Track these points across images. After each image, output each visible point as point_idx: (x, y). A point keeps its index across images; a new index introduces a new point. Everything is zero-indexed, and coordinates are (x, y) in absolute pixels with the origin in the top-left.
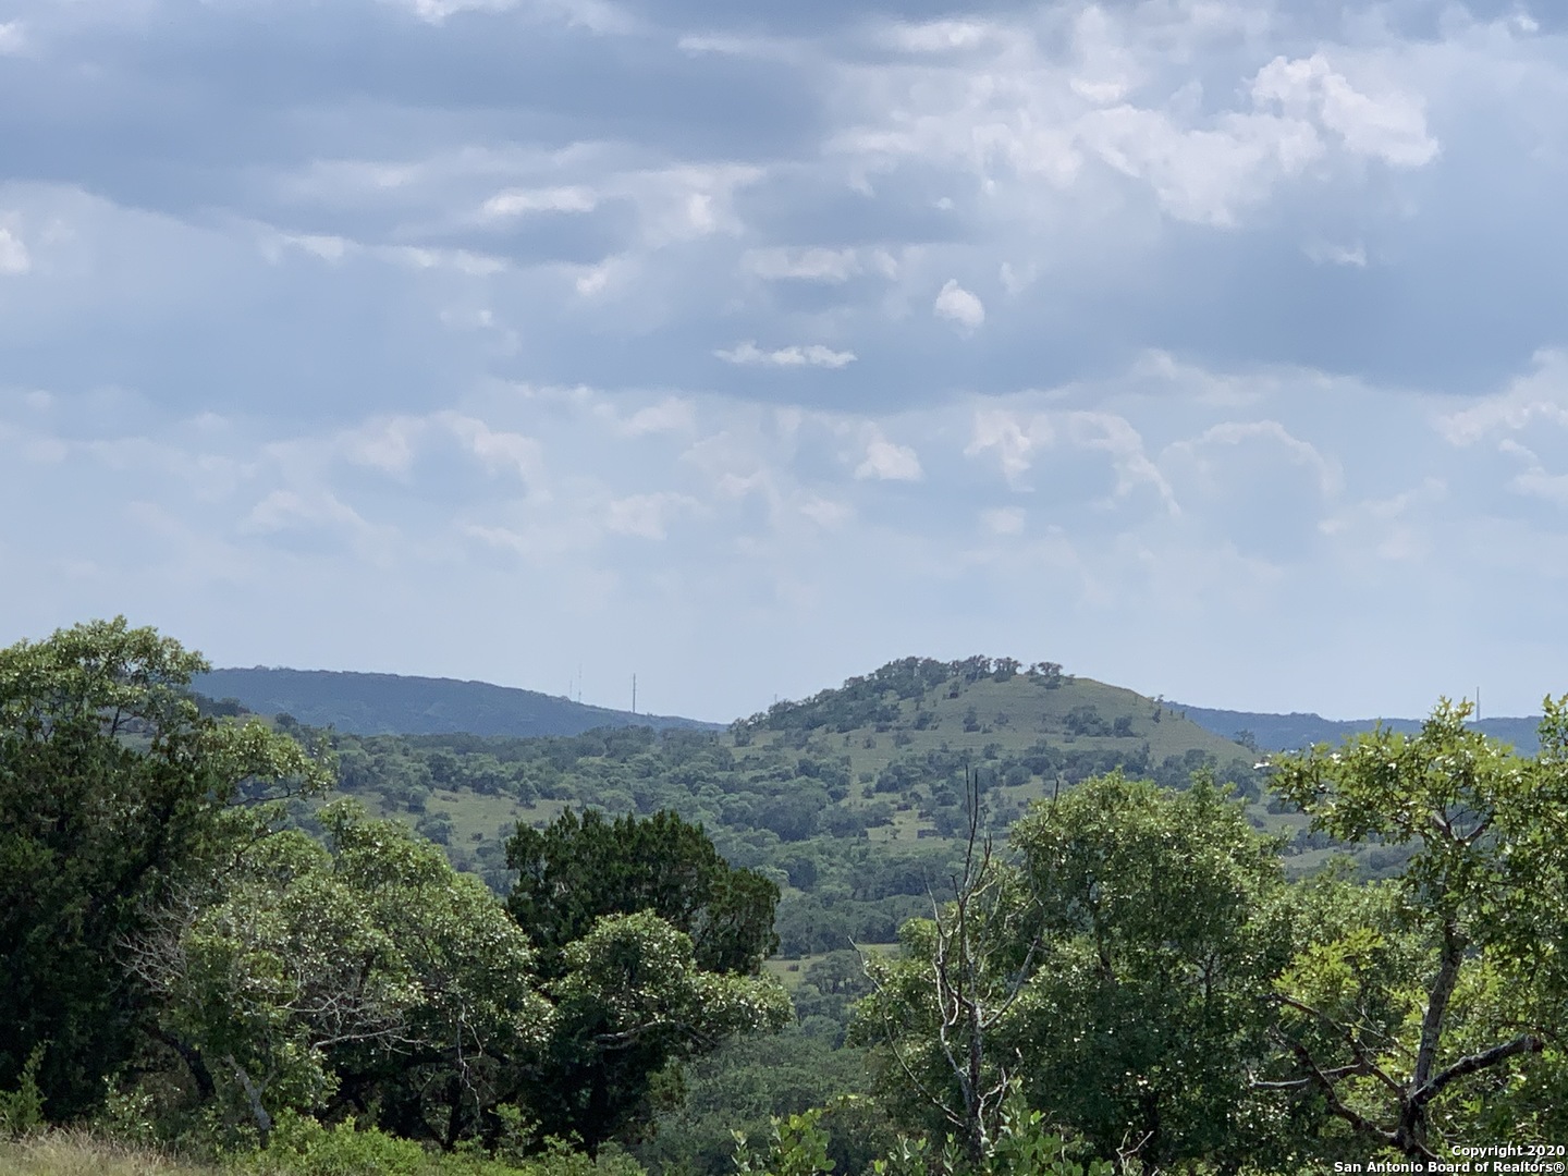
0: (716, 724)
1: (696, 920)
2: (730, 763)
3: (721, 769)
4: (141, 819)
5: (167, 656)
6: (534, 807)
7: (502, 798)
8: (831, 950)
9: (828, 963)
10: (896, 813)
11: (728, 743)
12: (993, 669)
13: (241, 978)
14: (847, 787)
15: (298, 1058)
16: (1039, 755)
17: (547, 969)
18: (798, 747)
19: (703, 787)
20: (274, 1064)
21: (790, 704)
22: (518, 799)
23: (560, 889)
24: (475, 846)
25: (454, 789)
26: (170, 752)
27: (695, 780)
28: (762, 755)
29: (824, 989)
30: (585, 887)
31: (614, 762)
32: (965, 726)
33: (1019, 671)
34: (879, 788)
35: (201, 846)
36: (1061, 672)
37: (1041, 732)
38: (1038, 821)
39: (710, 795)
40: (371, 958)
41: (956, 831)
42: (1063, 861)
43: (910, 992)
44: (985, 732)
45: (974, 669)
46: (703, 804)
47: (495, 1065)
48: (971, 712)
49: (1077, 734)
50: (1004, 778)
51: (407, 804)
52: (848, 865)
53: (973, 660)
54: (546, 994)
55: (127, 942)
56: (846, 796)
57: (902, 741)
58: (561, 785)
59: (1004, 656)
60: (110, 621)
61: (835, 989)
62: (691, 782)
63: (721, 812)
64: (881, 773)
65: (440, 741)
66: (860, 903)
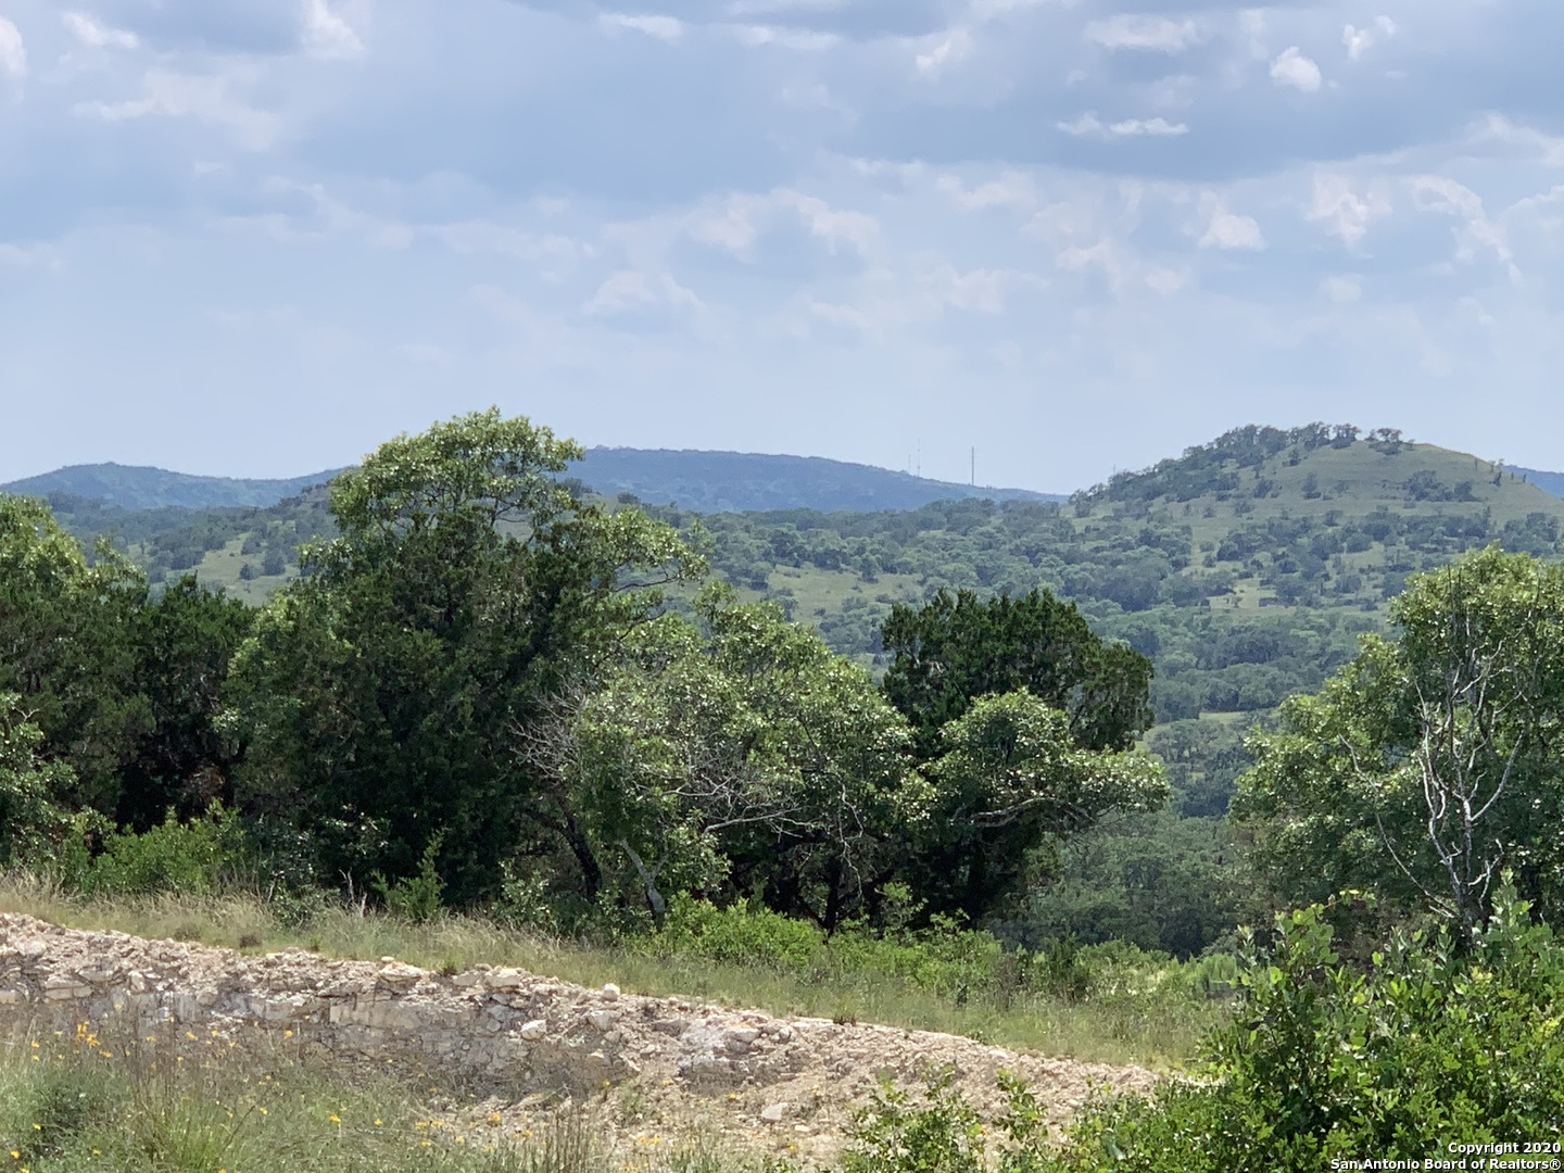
0: (1054, 496)
1: (1071, 697)
2: (1070, 534)
3: (1061, 541)
4: (527, 608)
5: (542, 445)
6: (877, 581)
7: (845, 573)
8: (1175, 719)
9: (1172, 733)
10: (1239, 581)
11: (1068, 513)
12: (1332, 436)
13: (633, 764)
14: (1187, 556)
15: (689, 842)
16: (1379, 522)
17: (926, 748)
18: (1139, 517)
19: (1045, 559)
20: (666, 849)
21: (1129, 474)
22: (860, 574)
23: (936, 668)
24: (818, 621)
25: (797, 566)
26: (554, 541)
27: (1037, 552)
28: (1103, 526)
29: (1168, 758)
30: (960, 667)
31: (954, 535)
32: (1303, 493)
33: (1358, 437)
34: (1220, 557)
35: (587, 634)
36: (1401, 438)
37: (1381, 498)
38: (1416, 596)
39: (1051, 566)
40: (751, 740)
41: (1297, 598)
42: (1442, 635)
43: (1291, 767)
44: (1325, 498)
45: (1313, 437)
46: (1044, 576)
47: (874, 843)
48: (1311, 476)
49: (1418, 499)
50: (1345, 545)
51: (749, 581)
52: (1190, 634)
53: (1312, 428)
54: (922, 773)
55: (520, 730)
56: (1186, 565)
57: (1242, 509)
58: (904, 559)
59: (1342, 423)
60: (484, 412)
61: (1180, 758)
62: (1032, 554)
63: (1063, 584)
64: (1222, 542)
65: (778, 517)
66: (1202, 672)
